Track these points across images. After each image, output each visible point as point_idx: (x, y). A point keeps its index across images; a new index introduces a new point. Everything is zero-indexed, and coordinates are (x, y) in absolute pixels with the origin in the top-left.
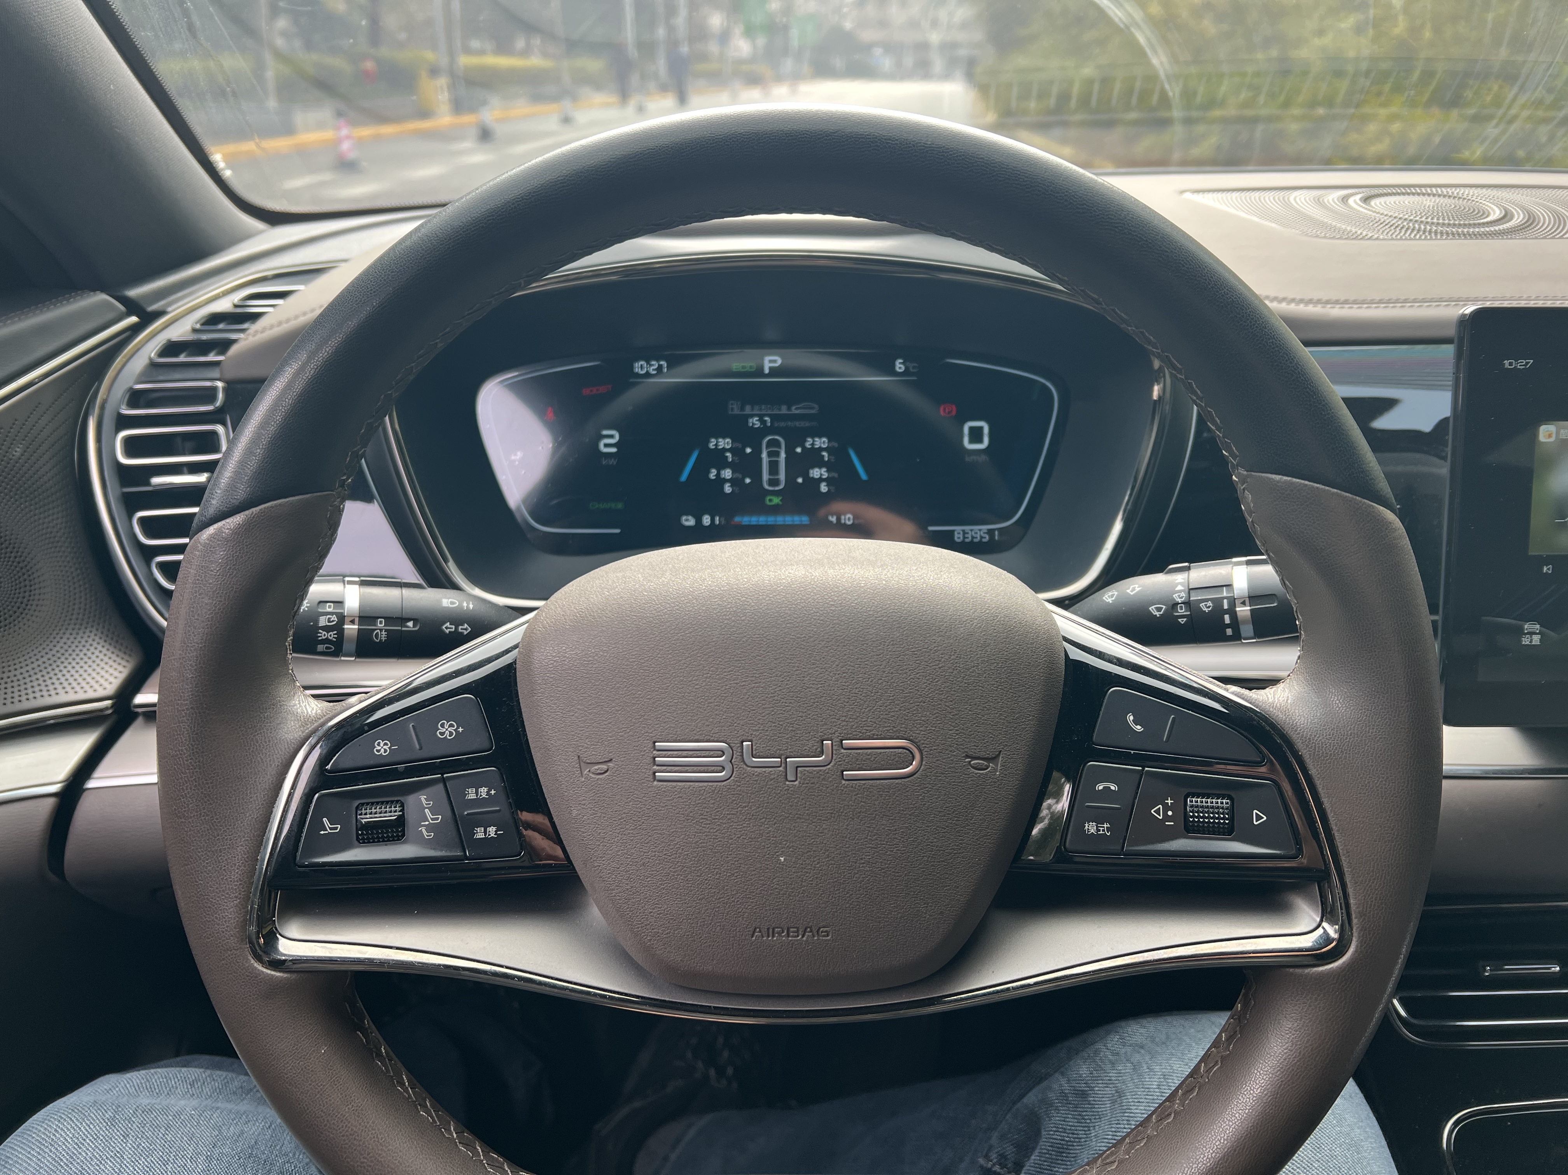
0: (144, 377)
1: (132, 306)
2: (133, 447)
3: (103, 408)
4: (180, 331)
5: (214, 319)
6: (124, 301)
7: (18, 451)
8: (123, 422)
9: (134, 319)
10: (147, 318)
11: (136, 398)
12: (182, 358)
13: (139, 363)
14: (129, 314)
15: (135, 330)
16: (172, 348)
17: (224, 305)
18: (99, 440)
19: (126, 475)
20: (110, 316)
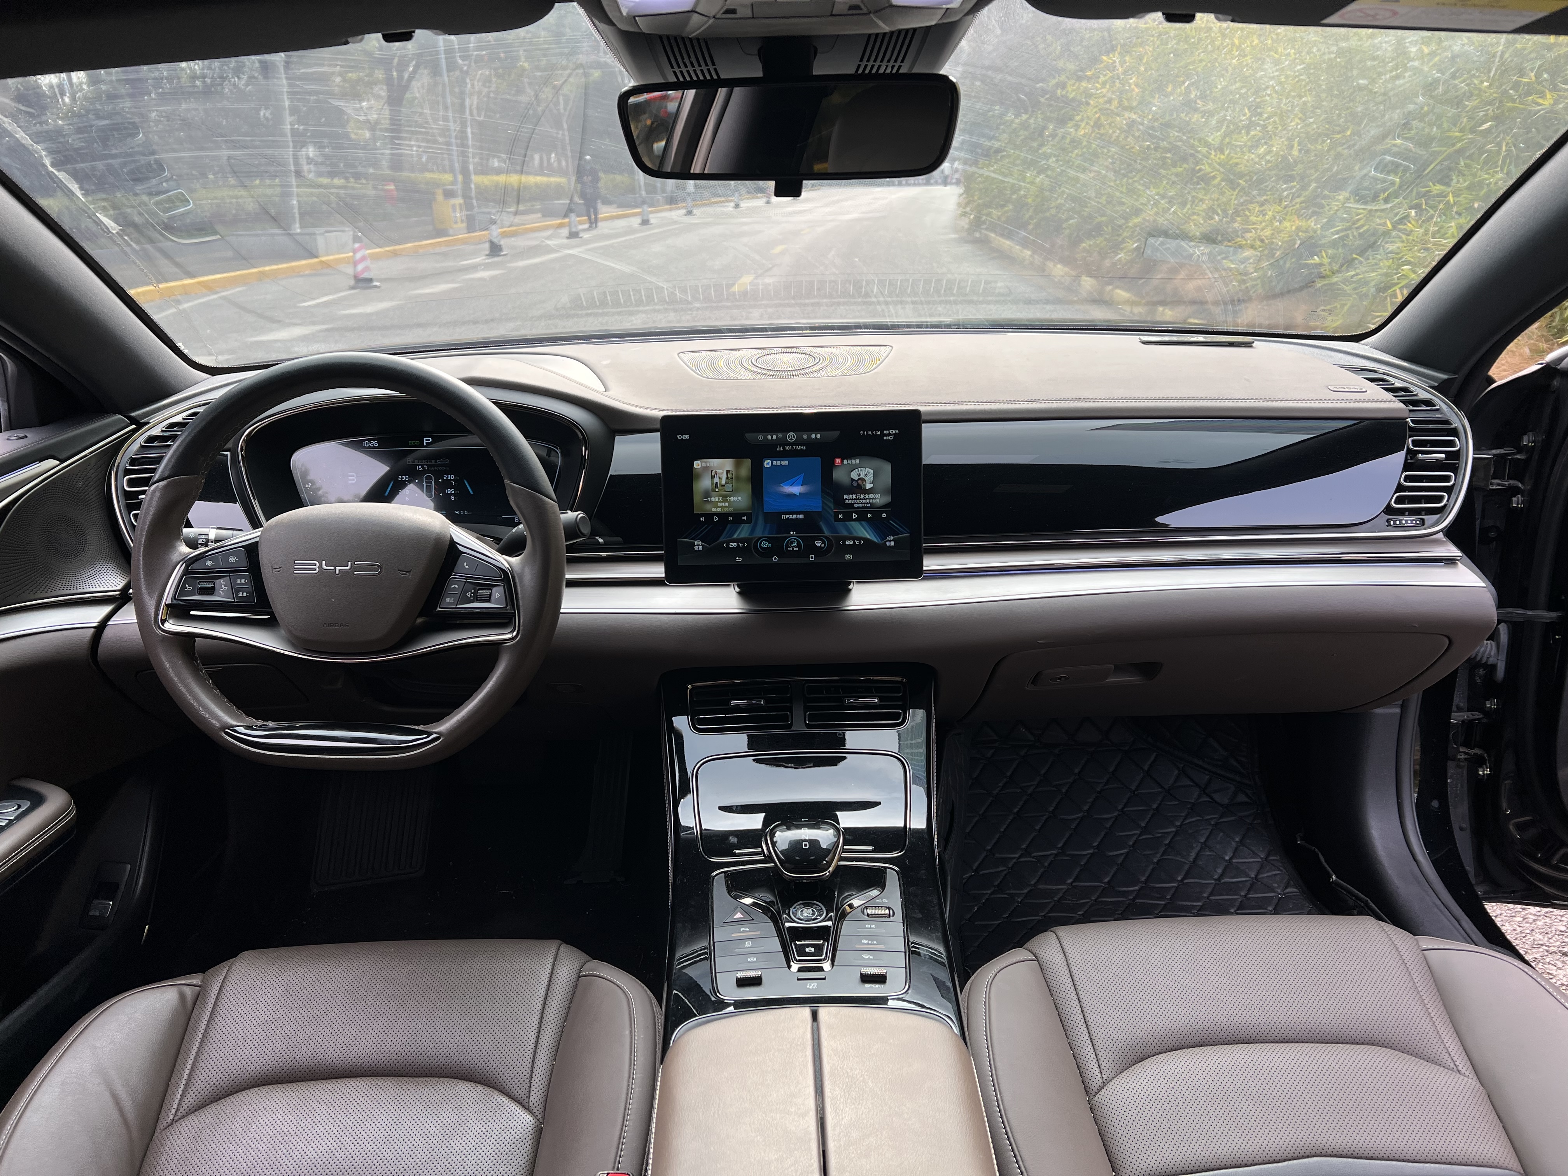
0: (139, 452)
1: (133, 421)
2: (131, 482)
3: (118, 466)
4: (156, 431)
5: (172, 425)
6: (129, 418)
7: (80, 484)
8: (127, 472)
9: (134, 426)
10: (140, 425)
11: (133, 461)
12: (155, 444)
13: (136, 446)
14: (131, 424)
15: (134, 431)
16: (151, 439)
17: (178, 419)
18: (116, 480)
19: (128, 495)
20: (123, 425)
